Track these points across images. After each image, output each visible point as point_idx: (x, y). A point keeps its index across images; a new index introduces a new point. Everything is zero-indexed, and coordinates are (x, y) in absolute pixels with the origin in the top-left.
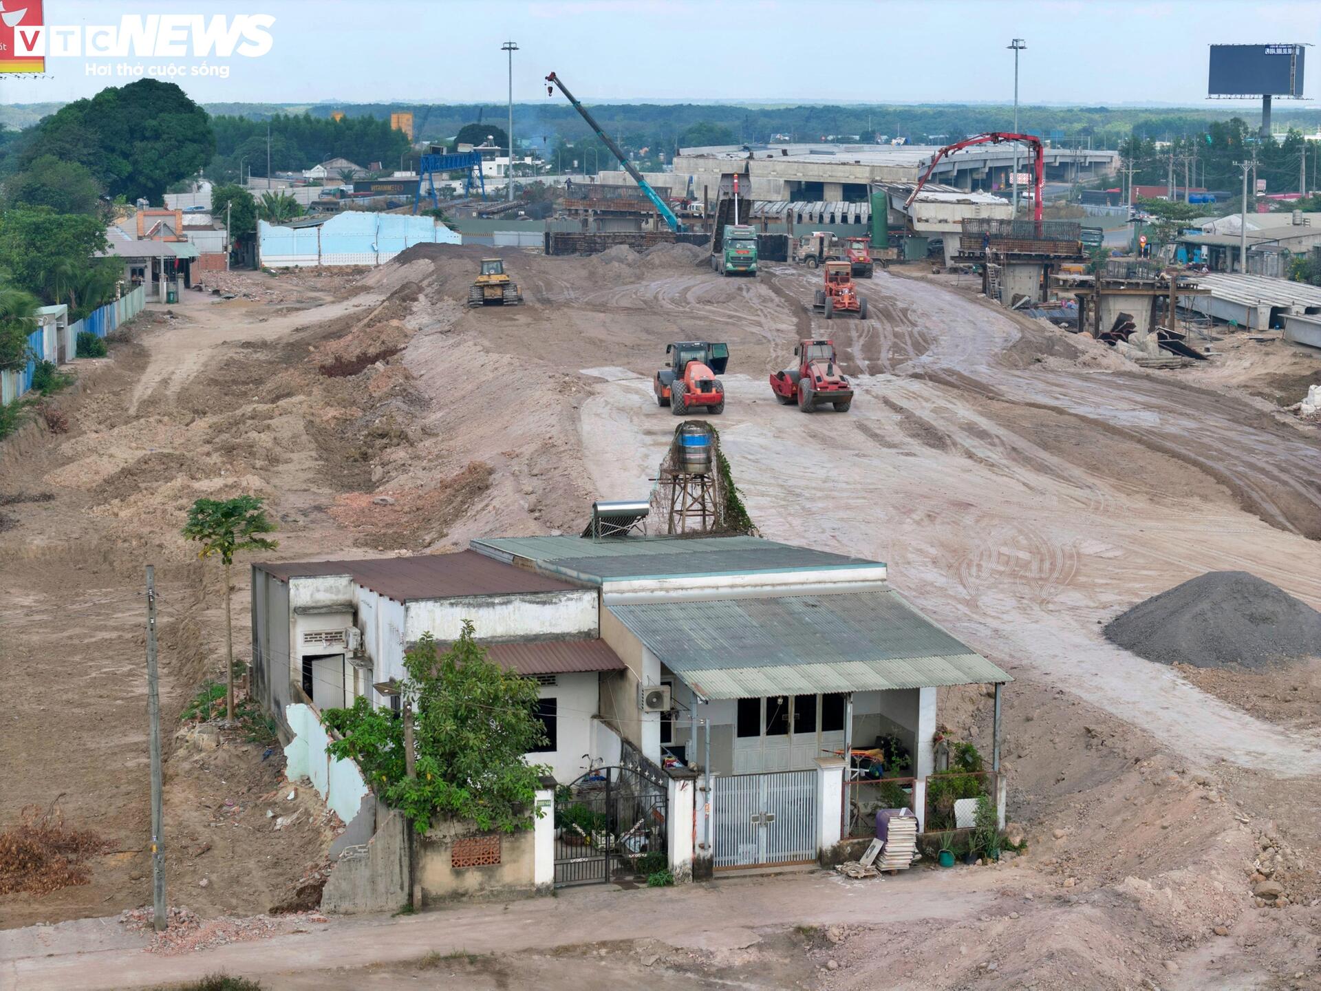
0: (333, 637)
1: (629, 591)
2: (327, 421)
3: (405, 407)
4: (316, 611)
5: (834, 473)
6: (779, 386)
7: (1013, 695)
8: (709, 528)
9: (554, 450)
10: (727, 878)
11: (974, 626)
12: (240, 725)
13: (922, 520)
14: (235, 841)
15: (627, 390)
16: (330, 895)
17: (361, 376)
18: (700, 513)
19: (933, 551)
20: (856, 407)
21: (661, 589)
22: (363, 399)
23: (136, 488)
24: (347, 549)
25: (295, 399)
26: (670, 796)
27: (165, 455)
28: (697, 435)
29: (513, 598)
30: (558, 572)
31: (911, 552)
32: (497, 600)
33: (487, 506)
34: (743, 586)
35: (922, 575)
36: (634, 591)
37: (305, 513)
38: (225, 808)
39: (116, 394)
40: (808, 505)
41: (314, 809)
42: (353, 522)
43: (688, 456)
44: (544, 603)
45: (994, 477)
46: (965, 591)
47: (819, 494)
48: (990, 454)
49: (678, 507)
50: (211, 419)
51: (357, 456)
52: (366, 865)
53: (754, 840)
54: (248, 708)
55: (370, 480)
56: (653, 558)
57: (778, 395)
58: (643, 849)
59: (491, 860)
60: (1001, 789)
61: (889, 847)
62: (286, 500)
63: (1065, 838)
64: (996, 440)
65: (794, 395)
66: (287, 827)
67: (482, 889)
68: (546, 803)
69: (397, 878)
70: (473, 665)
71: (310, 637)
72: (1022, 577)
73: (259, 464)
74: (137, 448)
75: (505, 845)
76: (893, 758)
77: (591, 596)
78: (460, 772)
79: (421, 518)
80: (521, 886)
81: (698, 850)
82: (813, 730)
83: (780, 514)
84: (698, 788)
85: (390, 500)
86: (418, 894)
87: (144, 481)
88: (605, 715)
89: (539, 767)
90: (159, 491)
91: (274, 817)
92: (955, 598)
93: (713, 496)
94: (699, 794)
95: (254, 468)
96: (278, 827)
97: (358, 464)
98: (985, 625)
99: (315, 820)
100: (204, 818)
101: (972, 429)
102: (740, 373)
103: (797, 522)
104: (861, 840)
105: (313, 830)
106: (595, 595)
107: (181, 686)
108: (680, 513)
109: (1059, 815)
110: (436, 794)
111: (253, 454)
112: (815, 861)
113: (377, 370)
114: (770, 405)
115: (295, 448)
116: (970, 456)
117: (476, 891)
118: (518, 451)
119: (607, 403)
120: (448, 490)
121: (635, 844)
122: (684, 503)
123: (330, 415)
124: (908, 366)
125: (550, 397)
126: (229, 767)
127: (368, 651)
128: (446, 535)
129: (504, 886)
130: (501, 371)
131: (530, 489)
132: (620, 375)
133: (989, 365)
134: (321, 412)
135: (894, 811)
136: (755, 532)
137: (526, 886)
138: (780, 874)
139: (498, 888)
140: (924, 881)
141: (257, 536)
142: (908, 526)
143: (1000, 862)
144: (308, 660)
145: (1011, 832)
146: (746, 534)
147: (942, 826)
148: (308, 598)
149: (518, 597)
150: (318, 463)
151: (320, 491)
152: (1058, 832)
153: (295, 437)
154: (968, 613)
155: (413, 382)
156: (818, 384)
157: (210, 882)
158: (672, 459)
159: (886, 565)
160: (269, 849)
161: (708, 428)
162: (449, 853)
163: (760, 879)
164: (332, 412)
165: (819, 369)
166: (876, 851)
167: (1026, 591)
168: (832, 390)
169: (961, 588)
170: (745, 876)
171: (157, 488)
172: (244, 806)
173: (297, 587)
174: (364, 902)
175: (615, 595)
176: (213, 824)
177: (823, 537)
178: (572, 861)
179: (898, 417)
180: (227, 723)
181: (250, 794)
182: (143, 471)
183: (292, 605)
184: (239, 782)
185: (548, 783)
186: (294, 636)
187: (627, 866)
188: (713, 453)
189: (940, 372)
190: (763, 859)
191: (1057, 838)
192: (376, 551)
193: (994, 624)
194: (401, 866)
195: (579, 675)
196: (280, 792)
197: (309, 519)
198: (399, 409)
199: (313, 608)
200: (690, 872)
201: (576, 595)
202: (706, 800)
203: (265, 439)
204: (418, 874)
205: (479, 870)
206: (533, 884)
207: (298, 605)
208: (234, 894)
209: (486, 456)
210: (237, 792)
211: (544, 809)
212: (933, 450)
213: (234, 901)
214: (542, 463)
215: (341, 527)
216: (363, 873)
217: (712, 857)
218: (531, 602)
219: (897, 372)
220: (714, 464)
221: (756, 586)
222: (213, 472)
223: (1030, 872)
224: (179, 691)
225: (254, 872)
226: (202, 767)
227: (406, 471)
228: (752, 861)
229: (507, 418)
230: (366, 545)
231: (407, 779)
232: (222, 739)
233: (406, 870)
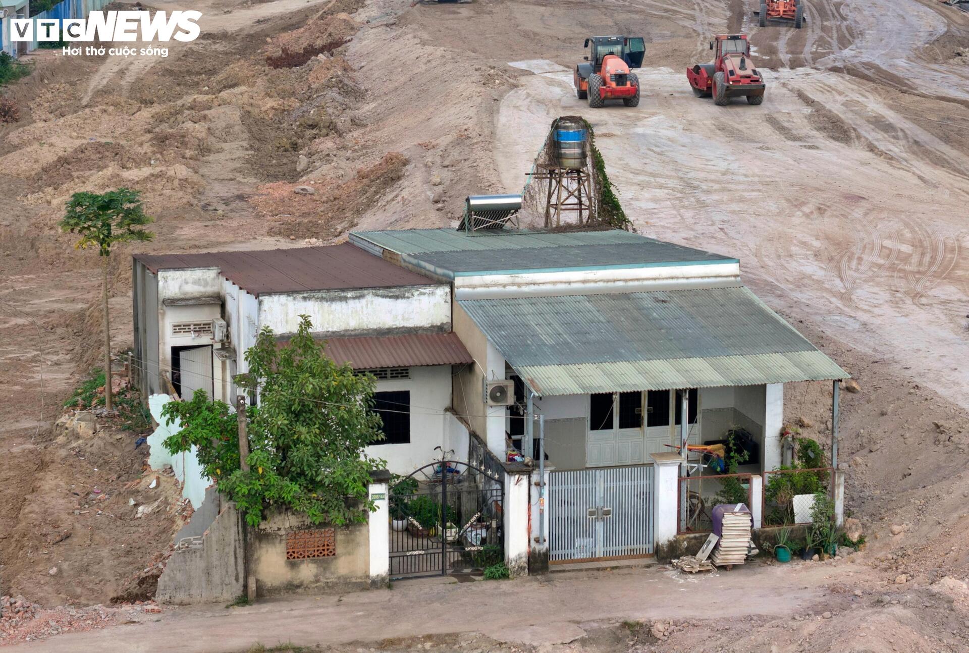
0: (201, 329)
1: (481, 286)
2: (266, 111)
3: (339, 98)
4: (183, 303)
5: (734, 166)
6: (695, 79)
7: (871, 389)
8: (585, 221)
9: (468, 142)
10: (564, 571)
11: (844, 319)
12: (117, 413)
13: (812, 213)
14: (95, 529)
15: (551, 83)
16: (165, 587)
17: (304, 67)
18: (576, 207)
19: (816, 244)
20: (770, 100)
21: (513, 284)
22: (301, 89)
23: (70, 177)
24: (260, 238)
25: (237, 90)
26: (506, 491)
27: (100, 144)
28: (571, 131)
29: (366, 292)
30: (419, 266)
31: (795, 245)
32: (350, 295)
33: (396, 196)
34: (596, 282)
35: (802, 268)
36: (487, 286)
37: (226, 202)
38: (91, 495)
39: (72, 84)
40: (703, 197)
41: (172, 497)
42: (271, 211)
43: (563, 151)
44: (397, 297)
45: (891, 170)
46: (842, 285)
47: (716, 186)
48: (891, 147)
49: (553, 201)
50: (157, 108)
51: (288, 146)
52: (201, 556)
53: (591, 534)
54: (129, 396)
55: (296, 170)
56: (515, 253)
57: (694, 89)
58: (483, 541)
59: (326, 552)
60: (839, 485)
61: (723, 543)
62: (211, 189)
63: (902, 534)
64: (900, 134)
65: (709, 88)
66: (147, 516)
67: (317, 581)
68: (380, 497)
69: (232, 569)
70: (308, 361)
71: (179, 328)
72: (900, 271)
73: (188, 153)
74: (77, 138)
75: (340, 537)
76: (732, 454)
77: (442, 292)
78: (293, 465)
79: (336, 208)
80: (357, 577)
81: (533, 542)
82: (667, 423)
83: (674, 207)
84: (533, 482)
85: (310, 189)
86: (252, 586)
87: (77, 170)
88: (455, 409)
89: (374, 461)
90: (91, 180)
91: (136, 505)
92: (830, 291)
93: (589, 189)
94: (533, 488)
95: (183, 157)
96: (139, 515)
97: (288, 154)
98: (854, 318)
99: (171, 509)
100: (70, 505)
101: (879, 123)
102: (664, 66)
103: (688, 214)
104: (697, 535)
105: (168, 519)
106: (448, 290)
107: (80, 372)
108: (556, 206)
109: (899, 511)
110: (267, 487)
111: (184, 144)
112: (652, 555)
113: (319, 62)
114: (686, 98)
115: (228, 138)
116: (872, 148)
117: (312, 582)
118: (434, 143)
119: (528, 95)
120: (365, 181)
121: (475, 536)
122: (559, 197)
123: (268, 106)
124: (829, 60)
125: (474, 89)
126: (104, 454)
127: (233, 343)
128: (357, 225)
129: (339, 578)
130: (434, 63)
131: (438, 180)
132: (547, 67)
133: (908, 58)
134: (260, 103)
135: (729, 506)
136: (630, 227)
137: (361, 578)
138: (616, 567)
139: (333, 579)
140: (759, 577)
141: (136, 227)
142: (798, 218)
143: (837, 558)
144: (176, 351)
145: (850, 528)
146: (621, 228)
147: (780, 522)
148: (177, 290)
149: (371, 291)
150: (247, 152)
151: (246, 180)
152: (896, 528)
153: (229, 126)
154: (841, 306)
155: (351, 74)
156: (730, 77)
157: (60, 571)
158: (547, 153)
159: (738, 261)
160: (126, 537)
161: (582, 123)
162: (283, 545)
163: (595, 573)
164: (271, 103)
165: (732, 63)
166: (711, 546)
167: (902, 284)
168: (744, 83)
169: (838, 281)
170: (581, 570)
171: (89, 177)
172: (110, 494)
173: (165, 279)
174: (199, 593)
175: (467, 290)
176: (77, 512)
177: (712, 229)
178: (408, 554)
179: (808, 110)
180: (105, 411)
181: (118, 481)
182: (79, 160)
183: (161, 297)
184: (110, 469)
185: (382, 477)
186: (163, 326)
187: (468, 560)
188: (588, 148)
189: (859, 66)
190: (599, 553)
191: (894, 534)
192: (288, 240)
193: (864, 317)
194: (236, 558)
195: (431, 368)
196: (144, 481)
197: (229, 208)
198: (333, 100)
199: (182, 300)
200: (526, 565)
201: (428, 290)
202: (541, 495)
203: (198, 130)
204: (253, 566)
205: (315, 562)
206: (368, 576)
207: (167, 297)
208: (81, 584)
209: (404, 147)
210: (108, 480)
211: (377, 503)
212: (837, 143)
213: (79, 590)
214: (455, 154)
215: (259, 216)
216: (198, 564)
217: (548, 550)
218: (383, 296)
219: (817, 65)
220: (589, 161)
221: (608, 281)
222: (145, 161)
223: (865, 568)
224: (77, 377)
225: (105, 561)
226: (78, 454)
227: (329, 162)
228: (589, 555)
229: (431, 110)
230: (280, 233)
231: (238, 473)
232: (98, 426)
233: (241, 562)
